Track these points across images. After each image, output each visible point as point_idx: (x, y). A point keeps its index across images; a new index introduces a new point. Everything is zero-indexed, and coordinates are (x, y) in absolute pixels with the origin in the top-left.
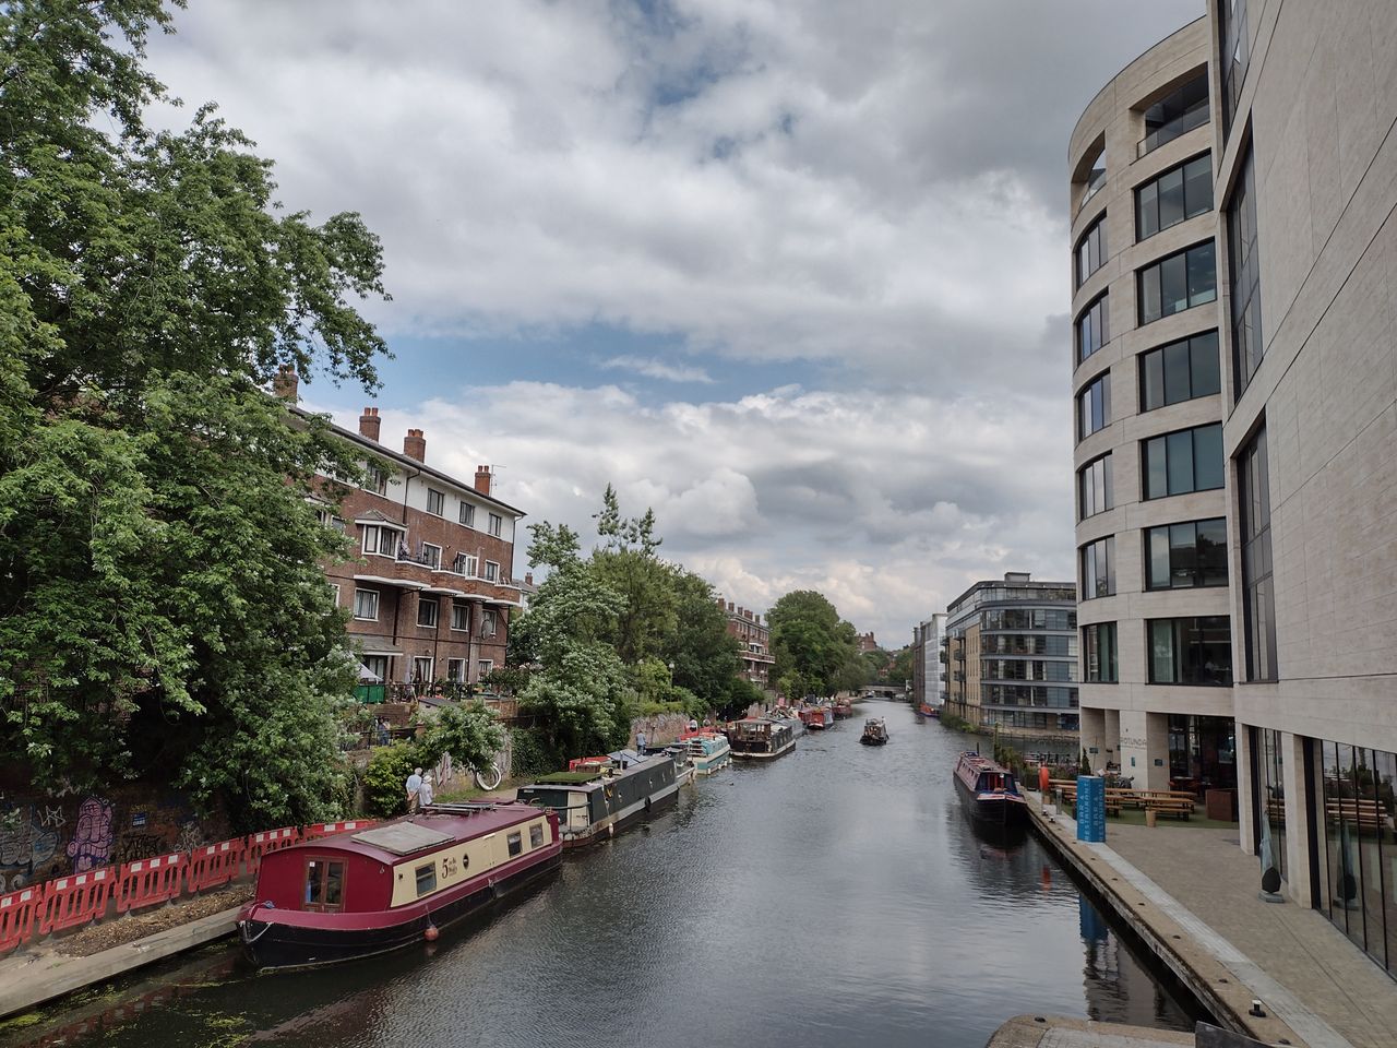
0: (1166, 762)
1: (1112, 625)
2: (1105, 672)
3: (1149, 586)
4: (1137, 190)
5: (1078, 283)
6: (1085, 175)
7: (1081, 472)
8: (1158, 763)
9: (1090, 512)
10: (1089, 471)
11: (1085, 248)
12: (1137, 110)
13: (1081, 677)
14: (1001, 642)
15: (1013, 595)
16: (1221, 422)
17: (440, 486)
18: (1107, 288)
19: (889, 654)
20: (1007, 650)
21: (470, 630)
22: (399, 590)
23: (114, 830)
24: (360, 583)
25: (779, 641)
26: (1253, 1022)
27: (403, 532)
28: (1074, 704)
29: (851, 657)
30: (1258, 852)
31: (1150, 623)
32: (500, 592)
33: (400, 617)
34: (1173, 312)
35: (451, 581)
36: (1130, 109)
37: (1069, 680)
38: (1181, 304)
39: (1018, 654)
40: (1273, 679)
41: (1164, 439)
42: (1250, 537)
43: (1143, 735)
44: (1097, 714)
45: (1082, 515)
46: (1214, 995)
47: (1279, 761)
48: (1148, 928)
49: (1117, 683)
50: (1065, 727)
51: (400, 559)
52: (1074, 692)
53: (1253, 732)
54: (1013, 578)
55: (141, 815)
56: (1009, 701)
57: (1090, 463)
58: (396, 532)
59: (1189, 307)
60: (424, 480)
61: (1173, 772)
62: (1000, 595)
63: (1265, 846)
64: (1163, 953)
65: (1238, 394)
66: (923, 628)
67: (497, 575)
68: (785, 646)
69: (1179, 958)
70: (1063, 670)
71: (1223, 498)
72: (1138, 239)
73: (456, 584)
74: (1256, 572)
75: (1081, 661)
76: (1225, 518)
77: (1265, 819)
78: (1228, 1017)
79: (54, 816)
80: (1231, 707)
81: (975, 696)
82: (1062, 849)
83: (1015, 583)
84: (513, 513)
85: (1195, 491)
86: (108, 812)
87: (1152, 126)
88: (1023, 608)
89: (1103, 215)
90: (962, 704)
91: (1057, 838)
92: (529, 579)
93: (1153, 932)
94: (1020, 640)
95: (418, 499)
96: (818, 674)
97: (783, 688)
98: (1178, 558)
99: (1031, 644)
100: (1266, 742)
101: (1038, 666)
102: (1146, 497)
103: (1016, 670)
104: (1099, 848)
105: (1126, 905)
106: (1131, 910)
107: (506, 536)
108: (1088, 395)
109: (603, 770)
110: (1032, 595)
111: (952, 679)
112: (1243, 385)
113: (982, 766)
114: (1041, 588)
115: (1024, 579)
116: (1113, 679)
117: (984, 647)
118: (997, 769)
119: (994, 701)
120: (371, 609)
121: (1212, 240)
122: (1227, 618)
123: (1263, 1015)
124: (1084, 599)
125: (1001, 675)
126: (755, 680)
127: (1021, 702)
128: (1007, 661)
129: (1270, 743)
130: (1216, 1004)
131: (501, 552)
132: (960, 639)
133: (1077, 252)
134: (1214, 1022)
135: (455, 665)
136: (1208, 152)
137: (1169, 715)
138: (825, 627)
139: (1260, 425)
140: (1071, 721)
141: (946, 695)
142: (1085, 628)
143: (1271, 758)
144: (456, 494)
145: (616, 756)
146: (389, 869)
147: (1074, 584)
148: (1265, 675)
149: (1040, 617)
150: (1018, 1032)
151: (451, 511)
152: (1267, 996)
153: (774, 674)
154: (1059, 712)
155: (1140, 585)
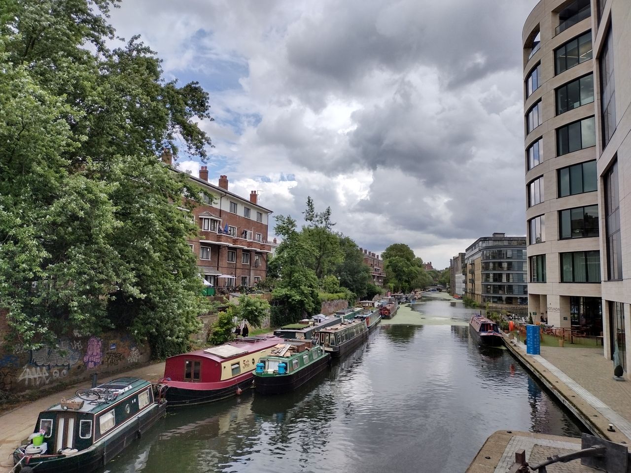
0: (569, 318)
1: (543, 257)
2: (539, 277)
3: (561, 238)
4: (555, 51)
5: (527, 96)
6: (530, 45)
7: (529, 186)
8: (565, 319)
9: (533, 203)
10: (532, 185)
11: (530, 80)
12: (555, 12)
13: (529, 280)
14: (491, 265)
15: (497, 243)
16: (595, 160)
17: (235, 200)
18: (541, 98)
19: (438, 272)
20: (494, 269)
21: (250, 264)
22: (219, 246)
23: (103, 351)
24: (202, 244)
25: (388, 267)
26: (609, 434)
27: (220, 221)
28: (526, 293)
29: (420, 273)
30: (612, 358)
31: (561, 255)
32: (262, 247)
33: (220, 258)
34: (573, 108)
35: (241, 242)
36: (553, 12)
37: (523, 282)
38: (576, 104)
39: (500, 270)
40: (620, 279)
41: (568, 168)
42: (610, 213)
43: (558, 307)
44: (536, 297)
45: (529, 205)
46: (591, 422)
47: (623, 318)
48: (560, 392)
49: (546, 282)
50: (521, 303)
51: (219, 233)
52: (526, 287)
53: (611, 304)
54: (497, 236)
55: (114, 345)
56: (495, 292)
57: (533, 181)
58: (217, 221)
59: (580, 106)
60: (228, 198)
61: (572, 323)
62: (491, 243)
63: (615, 355)
64: (567, 404)
65: (604, 146)
66: (454, 259)
67: (261, 240)
68: (390, 269)
69: (574, 406)
70: (521, 278)
71: (597, 195)
72: (556, 74)
73: (243, 243)
74: (612, 230)
75: (528, 273)
76: (597, 205)
77: (616, 343)
78: (597, 431)
79: (78, 345)
80: (600, 292)
81: (479, 291)
82: (520, 358)
83: (498, 237)
84: (268, 212)
85: (583, 193)
86: (100, 343)
87: (563, 19)
88: (501, 249)
89: (539, 63)
90: (473, 294)
91: (517, 353)
92: (275, 241)
93: (562, 394)
94: (500, 264)
95: (226, 206)
96: (406, 281)
97: (390, 288)
98: (574, 225)
99: (505, 265)
100: (617, 309)
101: (508, 276)
102: (559, 196)
103: (497, 278)
104: (537, 358)
105: (550, 382)
106: (552, 384)
107: (264, 222)
108: (532, 149)
109: (310, 323)
110: (506, 243)
111: (468, 282)
112: (607, 141)
113: (482, 320)
114: (510, 240)
115: (502, 236)
116: (544, 281)
117: (483, 268)
118: (489, 322)
119: (488, 292)
120: (207, 255)
121: (592, 73)
122: (599, 251)
123: (614, 431)
124: (530, 244)
125: (491, 280)
126: (377, 284)
127: (500, 292)
128: (494, 274)
129: (619, 308)
130: (591, 426)
131: (263, 229)
132: (471, 264)
133: (526, 82)
134: (590, 433)
135: (244, 279)
136: (590, 31)
137: (571, 297)
138: (408, 260)
139: (614, 160)
140: (524, 300)
141: (465, 290)
142: (530, 258)
143: (619, 316)
144: (242, 204)
145: (315, 317)
146: (219, 364)
147: (526, 237)
148: (616, 277)
149: (509, 254)
150: (499, 437)
151: (240, 211)
152: (616, 423)
153: (386, 281)
154: (518, 296)
155: (557, 237)
